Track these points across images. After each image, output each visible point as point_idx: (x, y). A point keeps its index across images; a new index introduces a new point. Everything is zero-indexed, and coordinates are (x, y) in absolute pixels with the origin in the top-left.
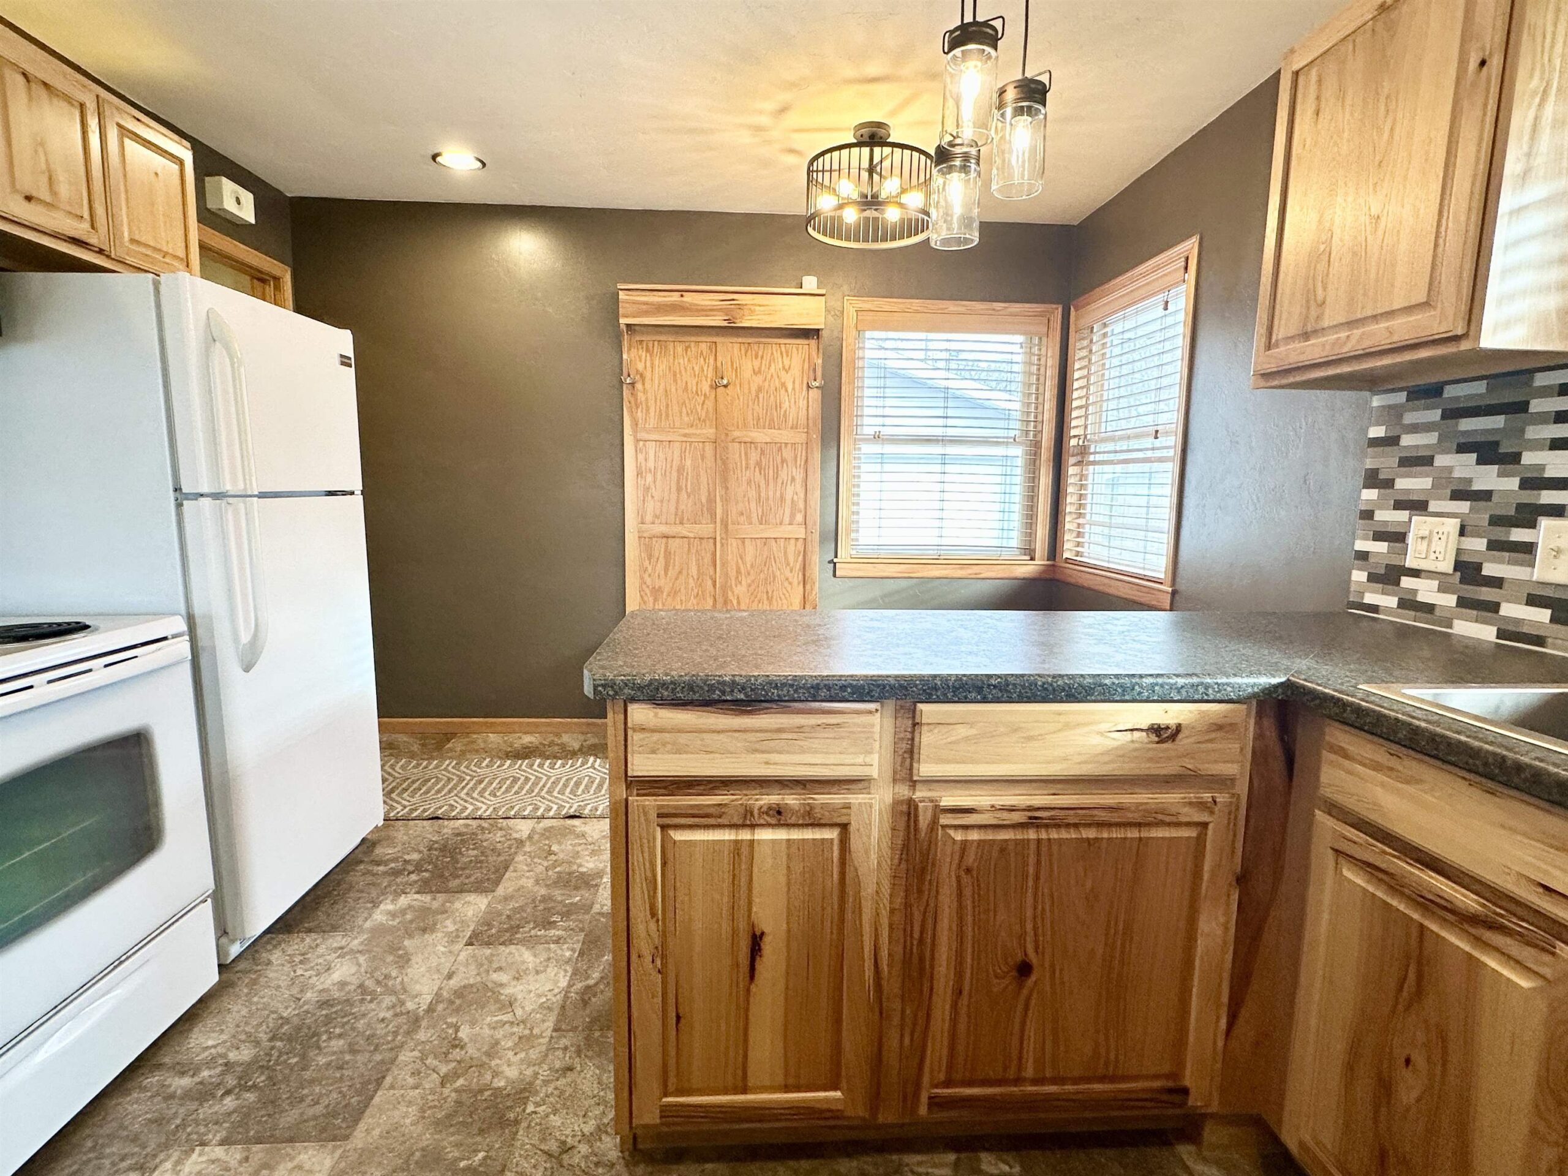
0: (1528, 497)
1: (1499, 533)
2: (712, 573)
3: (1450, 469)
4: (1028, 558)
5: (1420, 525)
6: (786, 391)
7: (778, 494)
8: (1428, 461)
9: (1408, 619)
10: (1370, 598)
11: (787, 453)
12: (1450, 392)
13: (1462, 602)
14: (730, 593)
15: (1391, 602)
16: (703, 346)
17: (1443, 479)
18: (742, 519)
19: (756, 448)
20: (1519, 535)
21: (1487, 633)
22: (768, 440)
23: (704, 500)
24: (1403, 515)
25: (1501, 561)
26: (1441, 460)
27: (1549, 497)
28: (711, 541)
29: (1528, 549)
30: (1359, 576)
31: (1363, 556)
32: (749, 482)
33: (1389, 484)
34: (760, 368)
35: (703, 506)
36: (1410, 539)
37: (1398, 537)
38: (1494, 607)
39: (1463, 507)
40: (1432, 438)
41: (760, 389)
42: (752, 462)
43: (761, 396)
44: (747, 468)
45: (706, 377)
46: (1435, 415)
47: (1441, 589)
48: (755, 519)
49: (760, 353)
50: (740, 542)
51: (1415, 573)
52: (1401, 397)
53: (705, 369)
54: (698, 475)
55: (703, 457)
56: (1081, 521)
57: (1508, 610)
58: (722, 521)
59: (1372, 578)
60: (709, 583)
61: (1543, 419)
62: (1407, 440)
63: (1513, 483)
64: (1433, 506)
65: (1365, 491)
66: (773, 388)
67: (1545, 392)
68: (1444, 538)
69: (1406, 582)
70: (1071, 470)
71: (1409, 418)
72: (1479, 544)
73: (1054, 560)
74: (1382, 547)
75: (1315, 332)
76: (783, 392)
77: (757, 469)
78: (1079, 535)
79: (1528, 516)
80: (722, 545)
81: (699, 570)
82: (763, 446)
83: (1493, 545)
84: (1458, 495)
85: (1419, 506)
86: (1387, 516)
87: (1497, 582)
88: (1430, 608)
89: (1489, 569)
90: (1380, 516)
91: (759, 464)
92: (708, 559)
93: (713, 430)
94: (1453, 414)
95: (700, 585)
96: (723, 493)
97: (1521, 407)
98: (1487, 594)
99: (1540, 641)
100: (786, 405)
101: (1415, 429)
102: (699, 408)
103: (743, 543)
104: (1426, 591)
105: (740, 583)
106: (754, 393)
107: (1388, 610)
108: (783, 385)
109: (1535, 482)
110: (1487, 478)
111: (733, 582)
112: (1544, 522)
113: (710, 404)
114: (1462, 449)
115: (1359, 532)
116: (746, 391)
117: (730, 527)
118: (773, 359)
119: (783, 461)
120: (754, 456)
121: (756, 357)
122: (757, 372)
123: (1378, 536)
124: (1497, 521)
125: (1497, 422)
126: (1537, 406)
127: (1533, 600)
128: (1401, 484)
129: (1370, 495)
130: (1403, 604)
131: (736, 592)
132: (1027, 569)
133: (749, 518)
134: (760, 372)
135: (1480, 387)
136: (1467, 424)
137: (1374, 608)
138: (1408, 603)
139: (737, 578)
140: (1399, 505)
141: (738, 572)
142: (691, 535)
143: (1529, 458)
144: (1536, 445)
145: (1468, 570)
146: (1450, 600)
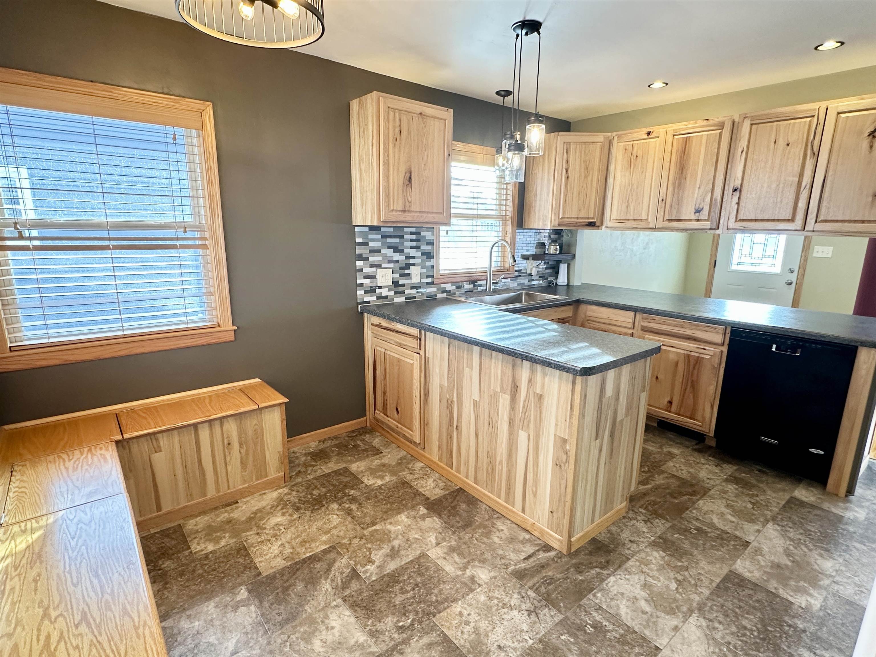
0: (408, 261)
1: (402, 272)
3: (386, 254)
5: (379, 272)
8: (379, 251)
9: (380, 302)
10: (366, 299)
12: (383, 229)
13: (395, 293)
15: (375, 298)
17: (385, 256)
20: (406, 272)
21: (402, 300)
24: (374, 269)
25: (402, 279)
26: (383, 251)
27: (412, 261)
29: (409, 275)
30: (361, 292)
31: (362, 285)
33: (367, 259)
36: (378, 277)
37: (373, 277)
38: (404, 292)
39: (392, 265)
40: (379, 244)
46: (379, 237)
47: (389, 291)
51: (380, 287)
52: (367, 229)
57: (408, 292)
59: (366, 292)
61: (407, 240)
62: (371, 244)
63: (403, 258)
64: (382, 266)
65: (357, 262)
67: (407, 233)
68: (389, 275)
69: (378, 291)
71: (371, 236)
72: (397, 276)
74: (368, 281)
79: (408, 266)
83: (401, 275)
84: (390, 262)
85: (379, 266)
86: (368, 270)
87: (403, 285)
88: (386, 297)
89: (401, 282)
90: (365, 270)
94: (384, 237)
97: (402, 237)
98: (401, 289)
99: (415, 298)
101: (373, 240)
104: (385, 292)
107: (374, 301)
109: (408, 257)
110: (397, 256)
112: (412, 268)
114: (389, 248)
115: (357, 277)
123: (365, 277)
124: (401, 268)
125: (397, 240)
126: (406, 237)
127: (412, 288)
128: (371, 259)
129: (359, 263)
130: (378, 298)
135: (391, 230)
136: (389, 240)
137: (369, 302)
138: (380, 297)
140: (371, 266)
143: (406, 251)
144: (407, 247)
145: (396, 283)
146: (392, 293)
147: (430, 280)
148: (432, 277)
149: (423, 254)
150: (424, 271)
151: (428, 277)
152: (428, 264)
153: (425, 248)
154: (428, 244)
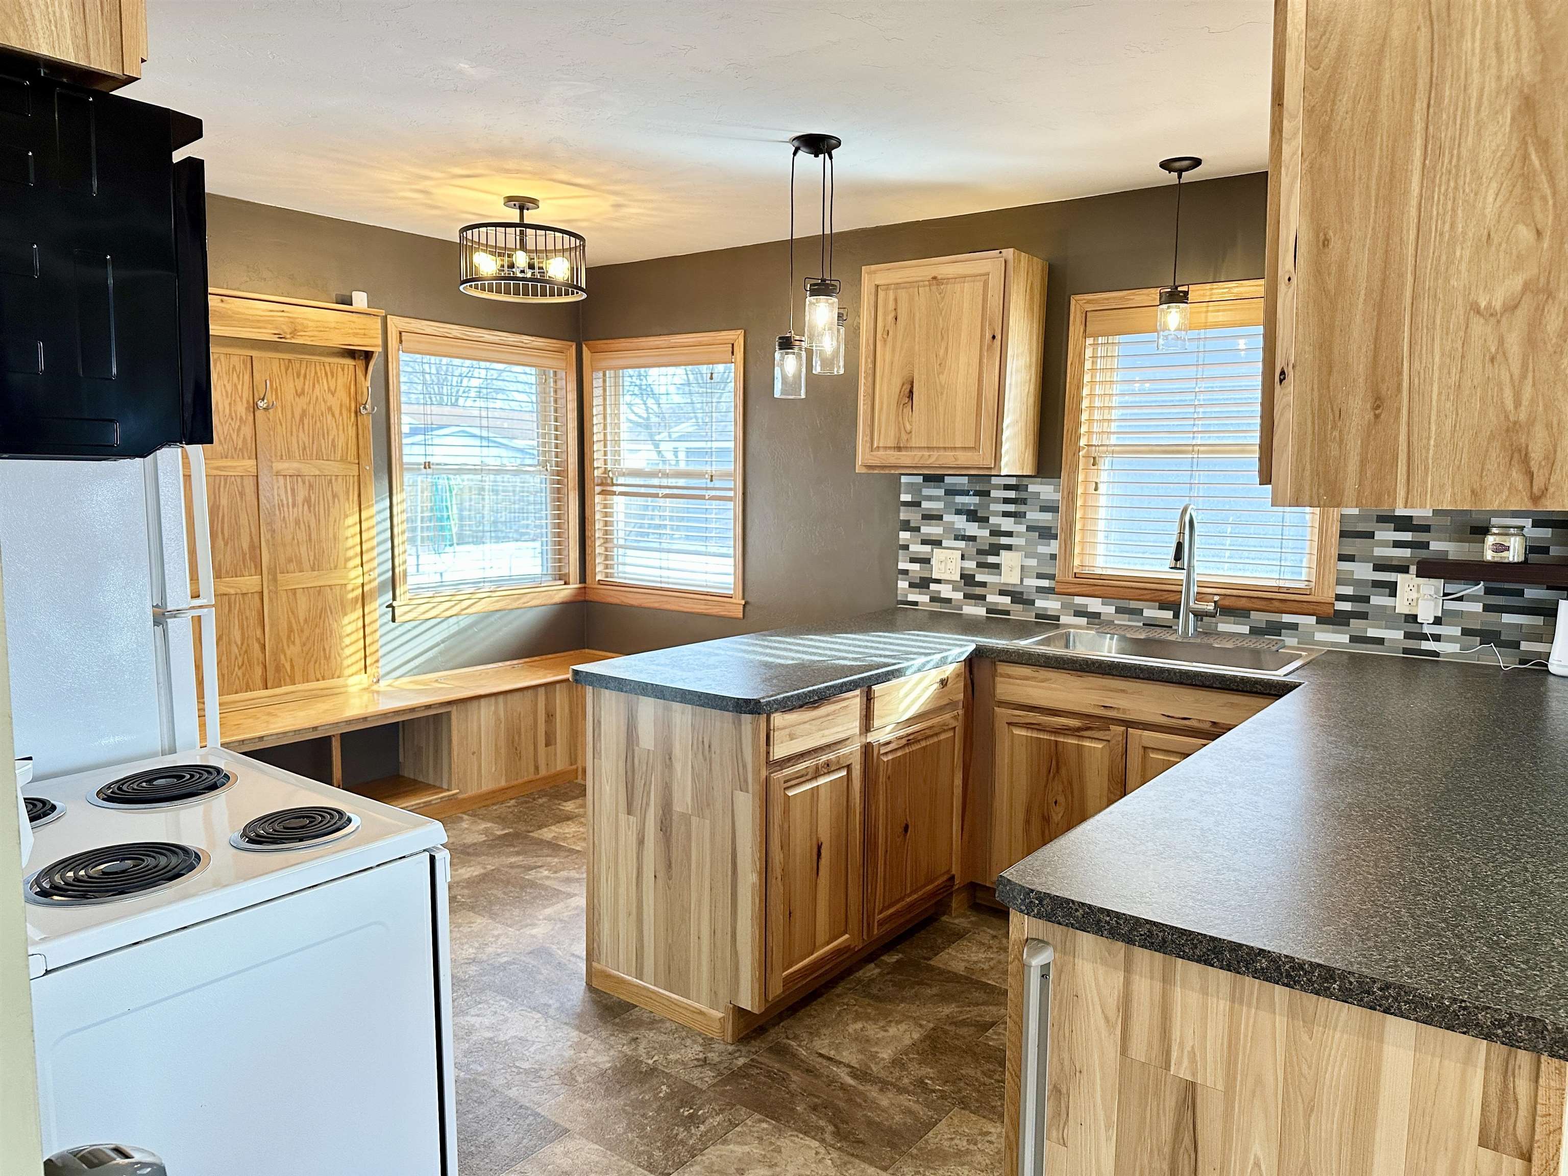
0: (995, 540)
1: (982, 559)
2: (259, 632)
3: (953, 523)
4: (562, 582)
5: (938, 555)
6: (333, 415)
7: (331, 536)
8: (940, 518)
9: (936, 607)
10: (911, 598)
11: (339, 487)
12: (948, 480)
13: (966, 596)
14: (282, 657)
15: (925, 599)
16: (235, 360)
17: (949, 528)
18: (291, 567)
19: (304, 483)
20: (991, 559)
21: (980, 611)
22: (317, 473)
23: (246, 546)
24: (927, 548)
25: (984, 573)
26: (946, 518)
27: (1004, 540)
28: (257, 598)
30: (903, 584)
31: (905, 572)
32: (297, 522)
33: (918, 529)
34: (303, 390)
35: (244, 555)
36: (933, 562)
37: (925, 561)
38: (983, 598)
39: (962, 544)
40: (940, 505)
41: (304, 413)
42: (300, 499)
43: (306, 422)
44: (294, 505)
45: (241, 398)
46: (941, 492)
47: (954, 590)
48: (306, 565)
49: (303, 372)
50: (290, 593)
51: (938, 581)
52: (920, 479)
53: (240, 387)
54: (237, 517)
55: (242, 494)
56: (607, 545)
57: (990, 598)
58: (269, 569)
59: (911, 585)
60: (257, 647)
61: (996, 500)
62: (925, 504)
63: (986, 533)
64: (944, 545)
65: (901, 533)
66: (318, 413)
67: (997, 487)
68: (954, 561)
69: (933, 586)
70: (598, 499)
71: (926, 492)
72: (971, 565)
73: (585, 582)
74: (916, 567)
75: (906, 448)
76: (329, 417)
77: (306, 507)
78: (607, 558)
79: (995, 550)
80: (271, 600)
81: (243, 634)
82: (312, 479)
83: (980, 565)
84: (956, 538)
85: (937, 543)
86: (917, 548)
87: (983, 584)
88: (949, 601)
89: (979, 578)
90: (912, 548)
91: (307, 500)
92: (253, 615)
93: (253, 462)
94: (951, 492)
95: (246, 652)
96: (269, 536)
97: (987, 494)
98: (978, 591)
99: (1007, 613)
100: (333, 432)
101: (930, 498)
102: (234, 437)
103: (295, 594)
104: (946, 591)
105: (293, 643)
106: (297, 417)
107: (924, 604)
108: (330, 409)
109: (995, 533)
110: (972, 529)
111: (285, 644)
112: (1003, 552)
113: (247, 430)
114: (958, 512)
115: (900, 558)
116: (289, 416)
117: (279, 576)
118: (317, 379)
119: (334, 496)
120: (301, 494)
121: (298, 376)
122: (300, 394)
123: (913, 560)
124: (980, 552)
125: (975, 500)
126: (994, 494)
127: (1002, 593)
128: (924, 530)
129: (904, 536)
130: (933, 599)
131: (288, 653)
132: (563, 592)
133: (299, 562)
134: (303, 393)
136: (959, 499)
137: (916, 603)
138: (936, 599)
139: (289, 637)
140: (924, 542)
141: (291, 630)
142: (232, 591)
143: (993, 520)
144: (995, 514)
145: (967, 579)
146: (959, 596)
147: (1045, 583)
148: (1051, 577)
149: (1029, 528)
150: (1033, 562)
151: (1040, 576)
152: (1042, 549)
153: (1034, 516)
154: (1043, 509)
